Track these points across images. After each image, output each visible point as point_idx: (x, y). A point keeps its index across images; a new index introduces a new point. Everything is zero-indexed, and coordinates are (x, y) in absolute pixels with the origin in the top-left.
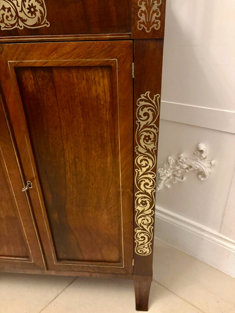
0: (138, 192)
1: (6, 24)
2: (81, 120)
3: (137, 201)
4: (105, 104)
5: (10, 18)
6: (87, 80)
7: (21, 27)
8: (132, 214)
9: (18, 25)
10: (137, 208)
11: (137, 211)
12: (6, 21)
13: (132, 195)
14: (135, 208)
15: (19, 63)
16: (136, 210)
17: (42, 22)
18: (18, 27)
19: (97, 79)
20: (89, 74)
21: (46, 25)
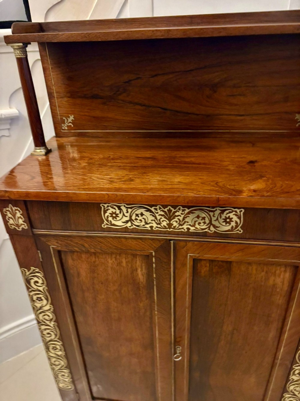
0: (297, 365)
1: (196, 228)
2: (250, 301)
3: (294, 372)
4: (280, 291)
5: (202, 224)
6: (267, 272)
7: (212, 231)
8: (285, 382)
9: (209, 229)
10: (292, 377)
11: (290, 380)
12: (197, 226)
13: (290, 366)
14: (290, 377)
15: (199, 256)
16: (290, 378)
17: (235, 229)
18: (209, 231)
19: (278, 272)
20: (270, 268)
21: (238, 232)
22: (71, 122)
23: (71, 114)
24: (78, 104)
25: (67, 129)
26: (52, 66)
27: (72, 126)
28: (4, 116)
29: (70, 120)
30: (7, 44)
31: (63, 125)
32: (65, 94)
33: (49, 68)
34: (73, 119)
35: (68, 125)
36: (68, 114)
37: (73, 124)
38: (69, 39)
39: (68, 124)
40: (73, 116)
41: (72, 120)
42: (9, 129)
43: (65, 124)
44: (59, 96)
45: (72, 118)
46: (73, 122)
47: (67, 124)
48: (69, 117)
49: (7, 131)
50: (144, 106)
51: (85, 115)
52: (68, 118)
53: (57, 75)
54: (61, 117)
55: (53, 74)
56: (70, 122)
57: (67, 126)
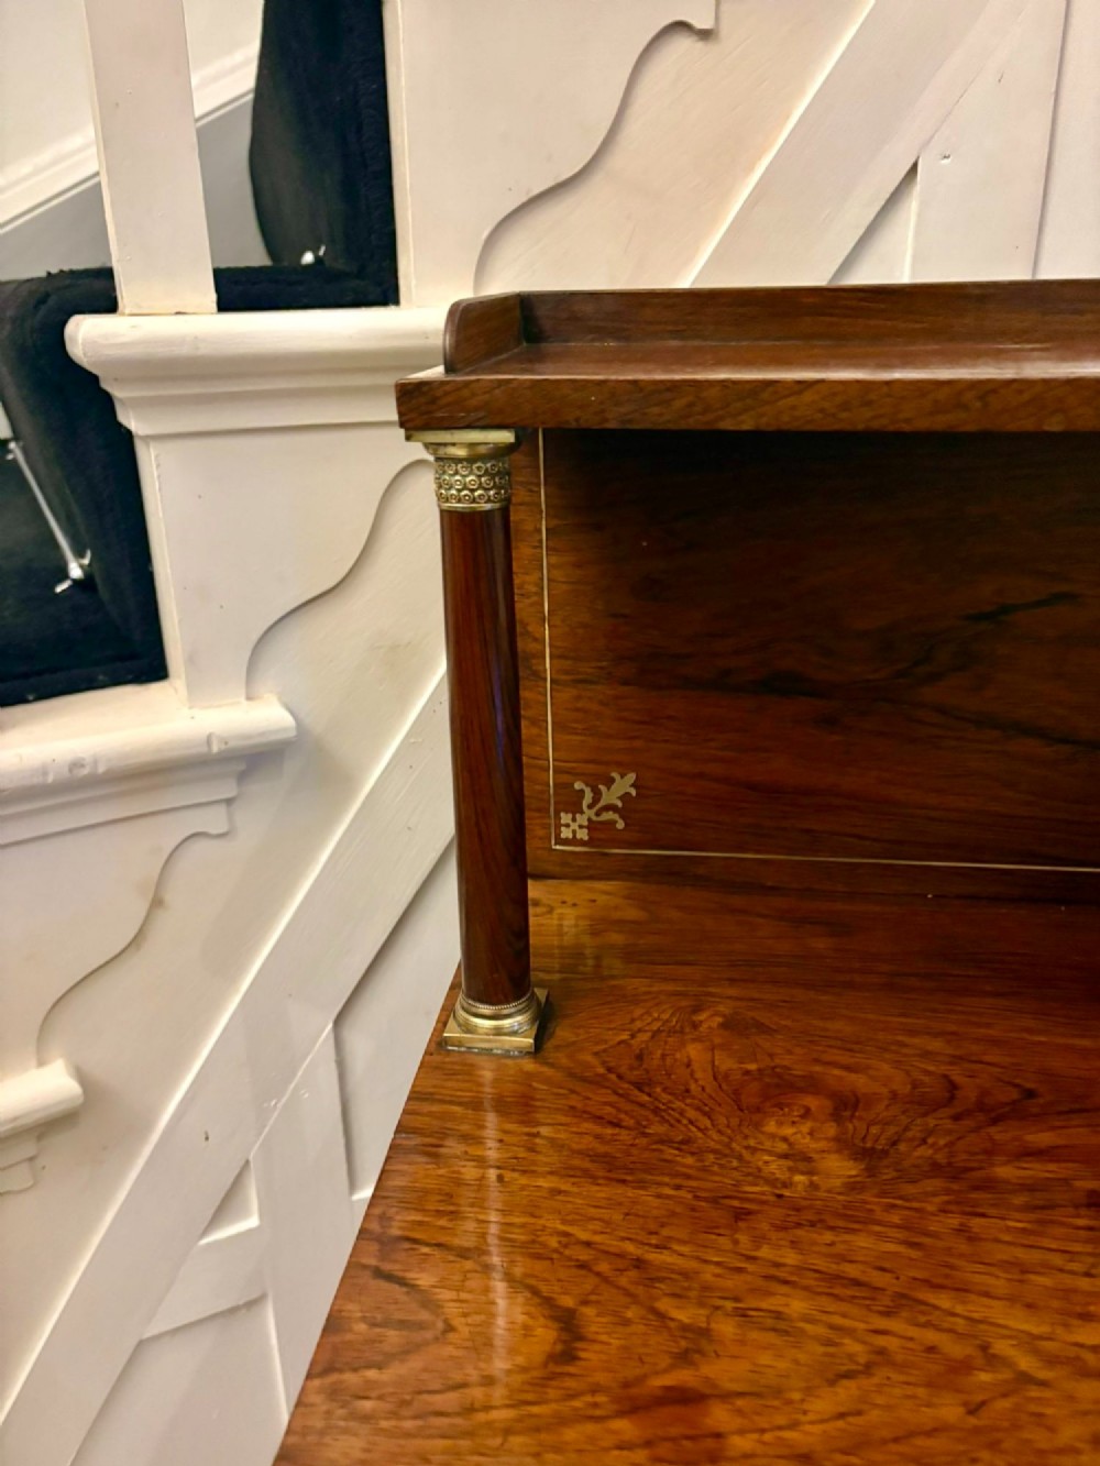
22: (620, 804)
23: (624, 769)
24: (670, 718)
25: (586, 838)
26: (555, 522)
27: (620, 825)
28: (223, 747)
29: (611, 796)
30: (407, 430)
31: (565, 818)
32: (604, 664)
33: (540, 531)
34: (633, 792)
35: (594, 818)
36: (607, 763)
37: (622, 817)
38: (844, 415)
39: (598, 814)
40: (631, 777)
41: (625, 797)
42: (229, 802)
43: (582, 812)
44: (567, 672)
45: (624, 785)
46: (627, 807)
47: (590, 813)
48: (610, 782)
49: (222, 810)
50: (1064, 741)
51: (701, 775)
52: (601, 787)
53: (578, 565)
54: (565, 778)
55: (554, 560)
56: (608, 808)
57: (586, 823)
